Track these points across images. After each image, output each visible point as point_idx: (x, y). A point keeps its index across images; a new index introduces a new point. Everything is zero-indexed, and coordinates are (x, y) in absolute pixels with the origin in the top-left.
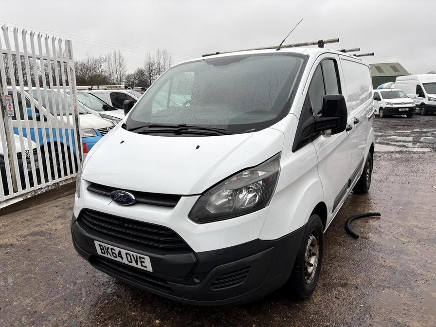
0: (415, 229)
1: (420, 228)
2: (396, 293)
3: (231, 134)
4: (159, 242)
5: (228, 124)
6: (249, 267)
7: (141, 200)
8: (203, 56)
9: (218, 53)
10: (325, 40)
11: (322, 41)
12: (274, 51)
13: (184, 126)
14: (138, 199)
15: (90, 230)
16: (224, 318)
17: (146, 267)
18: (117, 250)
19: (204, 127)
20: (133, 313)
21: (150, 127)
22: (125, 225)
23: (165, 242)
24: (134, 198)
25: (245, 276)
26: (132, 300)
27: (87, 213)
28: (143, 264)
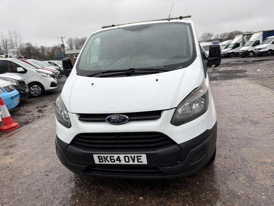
0: (232, 118)
1: (233, 117)
2: (249, 149)
3: (171, 70)
4: (151, 143)
5: (163, 65)
6: (206, 146)
7: (133, 118)
8: (103, 28)
9: (113, 26)
10: (183, 16)
11: (182, 16)
12: (167, 21)
13: (133, 69)
14: (130, 118)
15: (86, 148)
16: (178, 184)
17: (142, 162)
18: (116, 156)
19: (148, 68)
20: (122, 198)
21: (103, 73)
22: (122, 137)
23: (155, 142)
24: (128, 118)
25: (205, 153)
26: (113, 191)
27: (82, 136)
28: (139, 160)
